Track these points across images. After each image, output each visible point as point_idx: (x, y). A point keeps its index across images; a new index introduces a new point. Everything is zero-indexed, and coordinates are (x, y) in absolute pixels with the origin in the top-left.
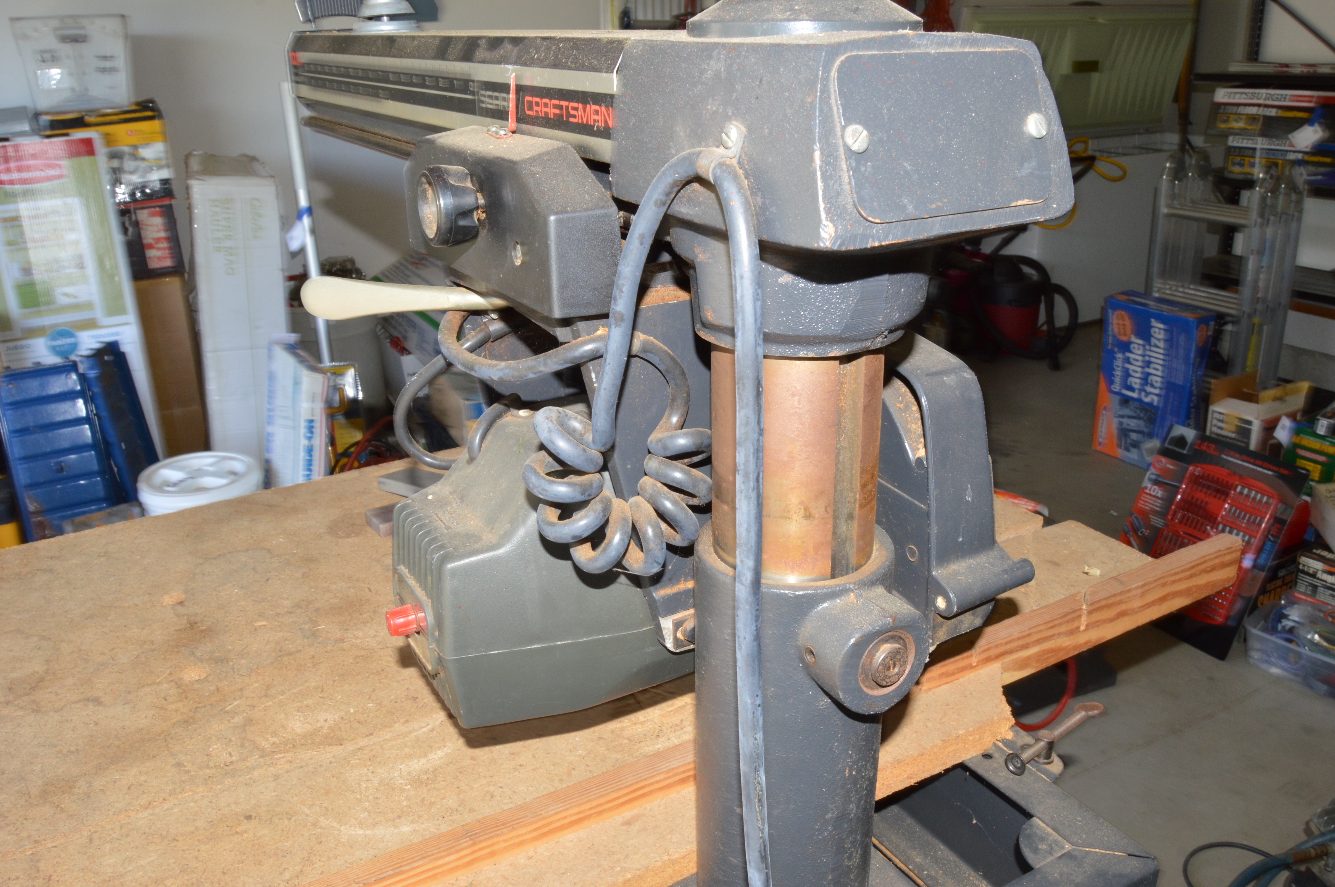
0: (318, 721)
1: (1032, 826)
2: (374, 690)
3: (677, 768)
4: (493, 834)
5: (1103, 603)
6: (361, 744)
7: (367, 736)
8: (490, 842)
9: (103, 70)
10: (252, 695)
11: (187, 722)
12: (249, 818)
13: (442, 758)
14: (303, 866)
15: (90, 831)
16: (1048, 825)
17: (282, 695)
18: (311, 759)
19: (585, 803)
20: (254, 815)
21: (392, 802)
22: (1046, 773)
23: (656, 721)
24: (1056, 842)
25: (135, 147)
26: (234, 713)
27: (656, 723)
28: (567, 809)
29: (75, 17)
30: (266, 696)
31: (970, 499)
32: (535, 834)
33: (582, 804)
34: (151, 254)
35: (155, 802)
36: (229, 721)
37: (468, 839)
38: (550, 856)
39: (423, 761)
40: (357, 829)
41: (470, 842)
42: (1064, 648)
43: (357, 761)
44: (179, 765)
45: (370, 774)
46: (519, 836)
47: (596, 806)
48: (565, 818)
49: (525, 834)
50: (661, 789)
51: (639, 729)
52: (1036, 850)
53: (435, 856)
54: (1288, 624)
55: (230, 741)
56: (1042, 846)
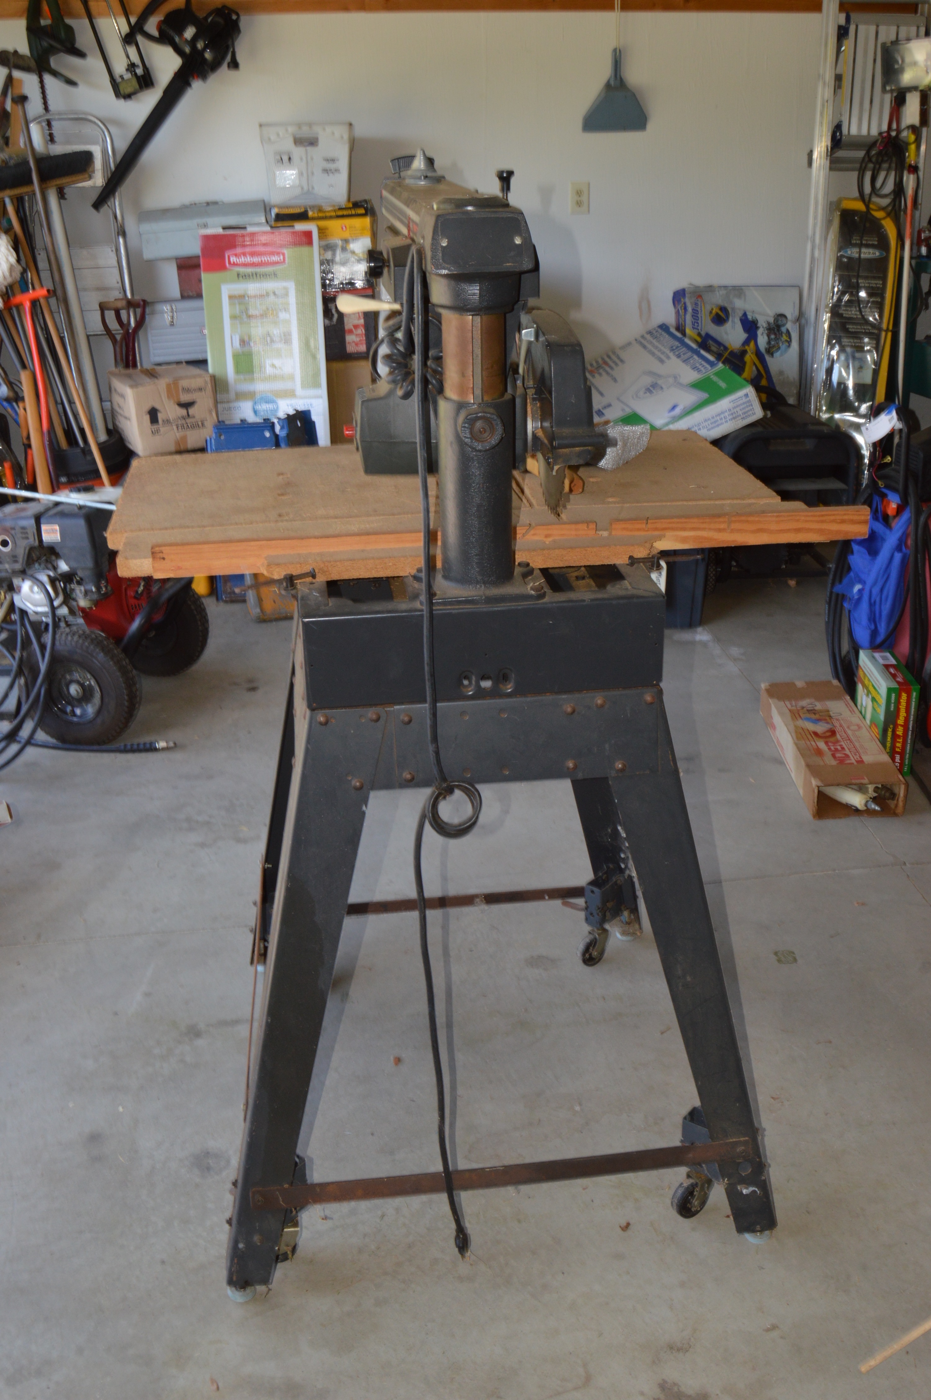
9: (326, 171)
25: (346, 241)
29: (310, 125)
31: (574, 402)
34: (349, 338)
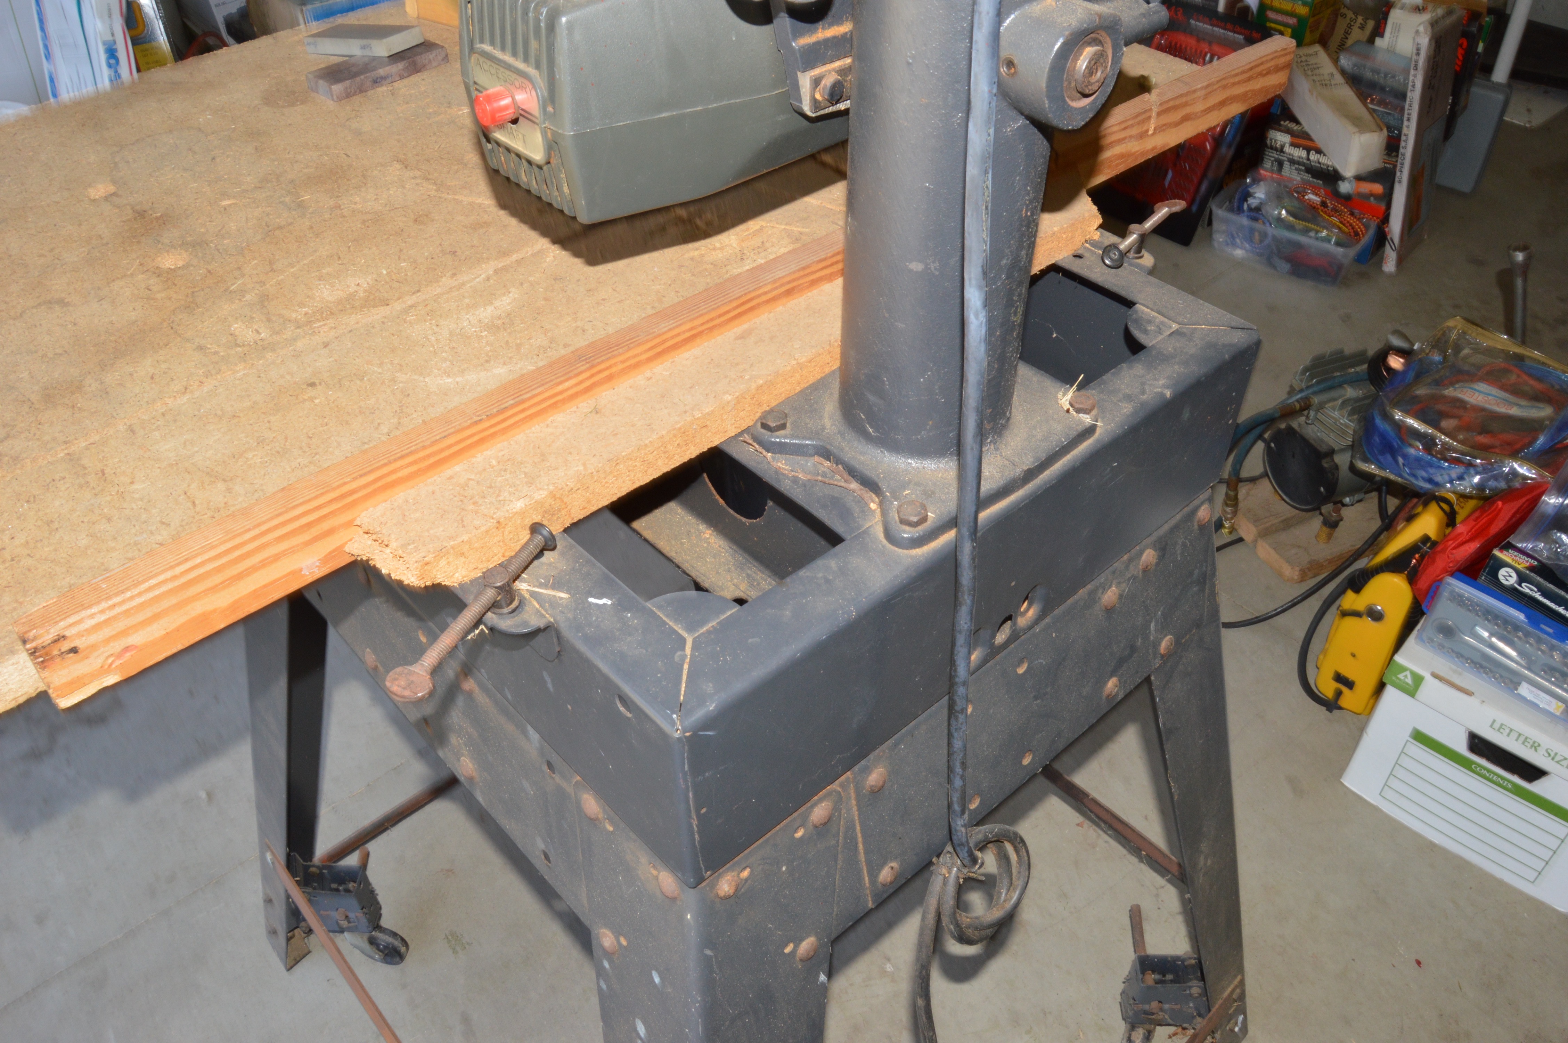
0: (348, 286)
1: (1136, 312)
2: (401, 250)
3: (783, 277)
4: (609, 355)
5: (1171, 104)
6: (409, 303)
7: (414, 293)
8: (607, 364)
10: (255, 272)
11: (189, 307)
12: (312, 385)
13: (511, 303)
14: (399, 419)
15: (125, 424)
16: (1152, 310)
17: (292, 267)
18: (357, 323)
19: (698, 317)
20: (317, 382)
21: (473, 349)
22: (1138, 266)
23: (734, 245)
24: (1162, 323)
26: (242, 292)
27: (735, 248)
28: (680, 325)
30: (272, 270)
32: (650, 354)
33: (694, 319)
35: (191, 386)
36: (240, 300)
37: (584, 363)
38: (671, 374)
39: (490, 309)
40: (445, 378)
41: (588, 365)
42: (1133, 154)
43: (414, 317)
44: (201, 348)
45: (434, 328)
46: (635, 356)
47: (708, 322)
48: (678, 335)
49: (641, 354)
50: (768, 301)
51: (719, 255)
52: (1146, 332)
53: (554, 382)
54: (1253, 202)
55: (252, 318)
56: (1151, 328)
